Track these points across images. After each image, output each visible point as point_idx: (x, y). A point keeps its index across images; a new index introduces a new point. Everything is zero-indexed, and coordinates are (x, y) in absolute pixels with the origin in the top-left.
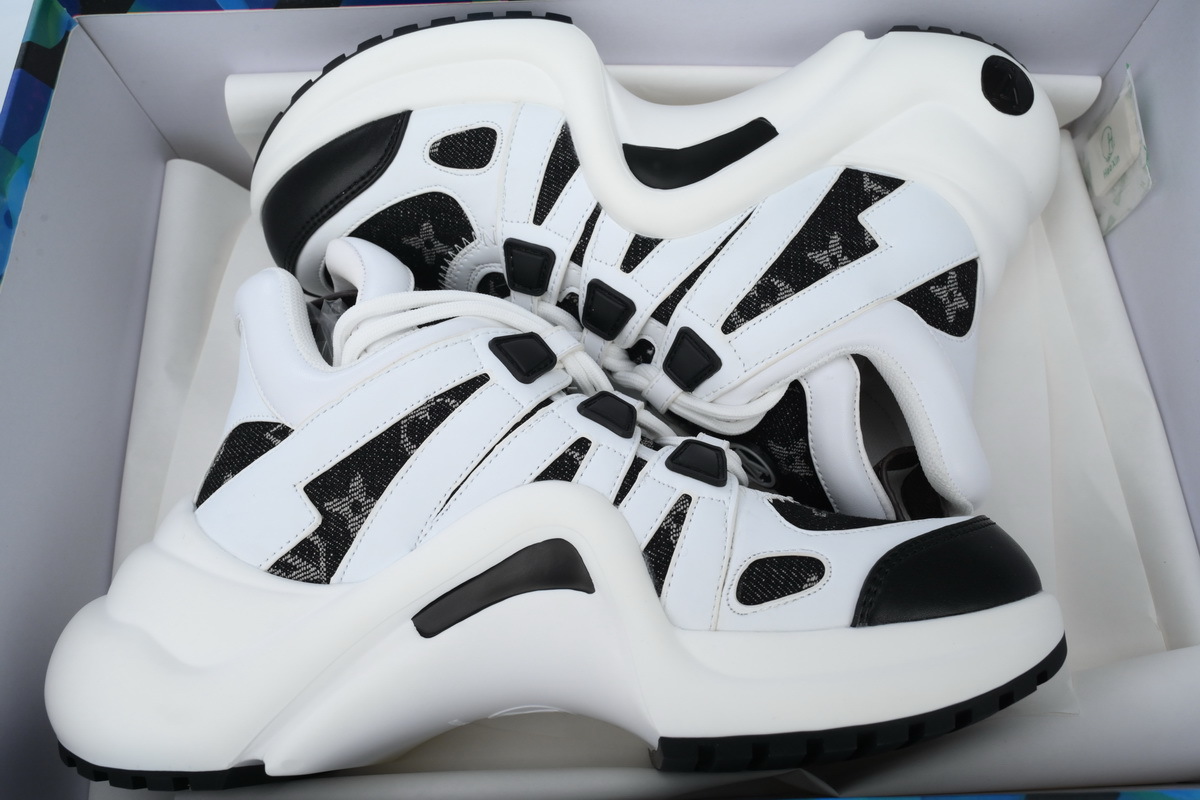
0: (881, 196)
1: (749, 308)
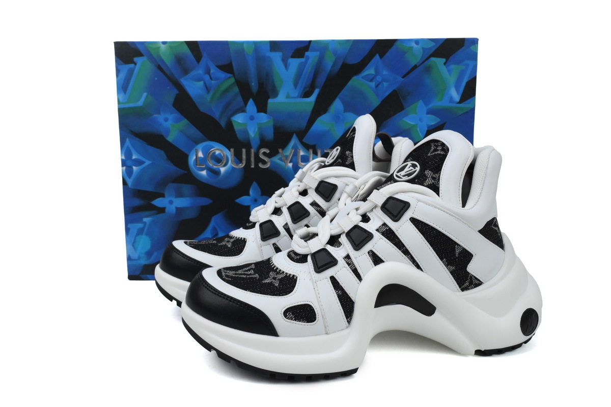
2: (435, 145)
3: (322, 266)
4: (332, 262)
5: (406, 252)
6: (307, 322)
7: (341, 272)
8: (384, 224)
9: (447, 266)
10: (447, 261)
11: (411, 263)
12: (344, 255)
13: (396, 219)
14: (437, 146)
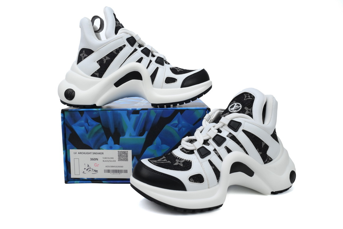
0: (95, 72)
1: (121, 49)
2: (246, 95)
3: (204, 155)
4: (208, 153)
5: (242, 146)
6: (200, 183)
7: (213, 157)
8: (230, 133)
9: (259, 152)
10: (259, 150)
11: (244, 151)
12: (213, 149)
13: (236, 131)
14: (248, 95)
